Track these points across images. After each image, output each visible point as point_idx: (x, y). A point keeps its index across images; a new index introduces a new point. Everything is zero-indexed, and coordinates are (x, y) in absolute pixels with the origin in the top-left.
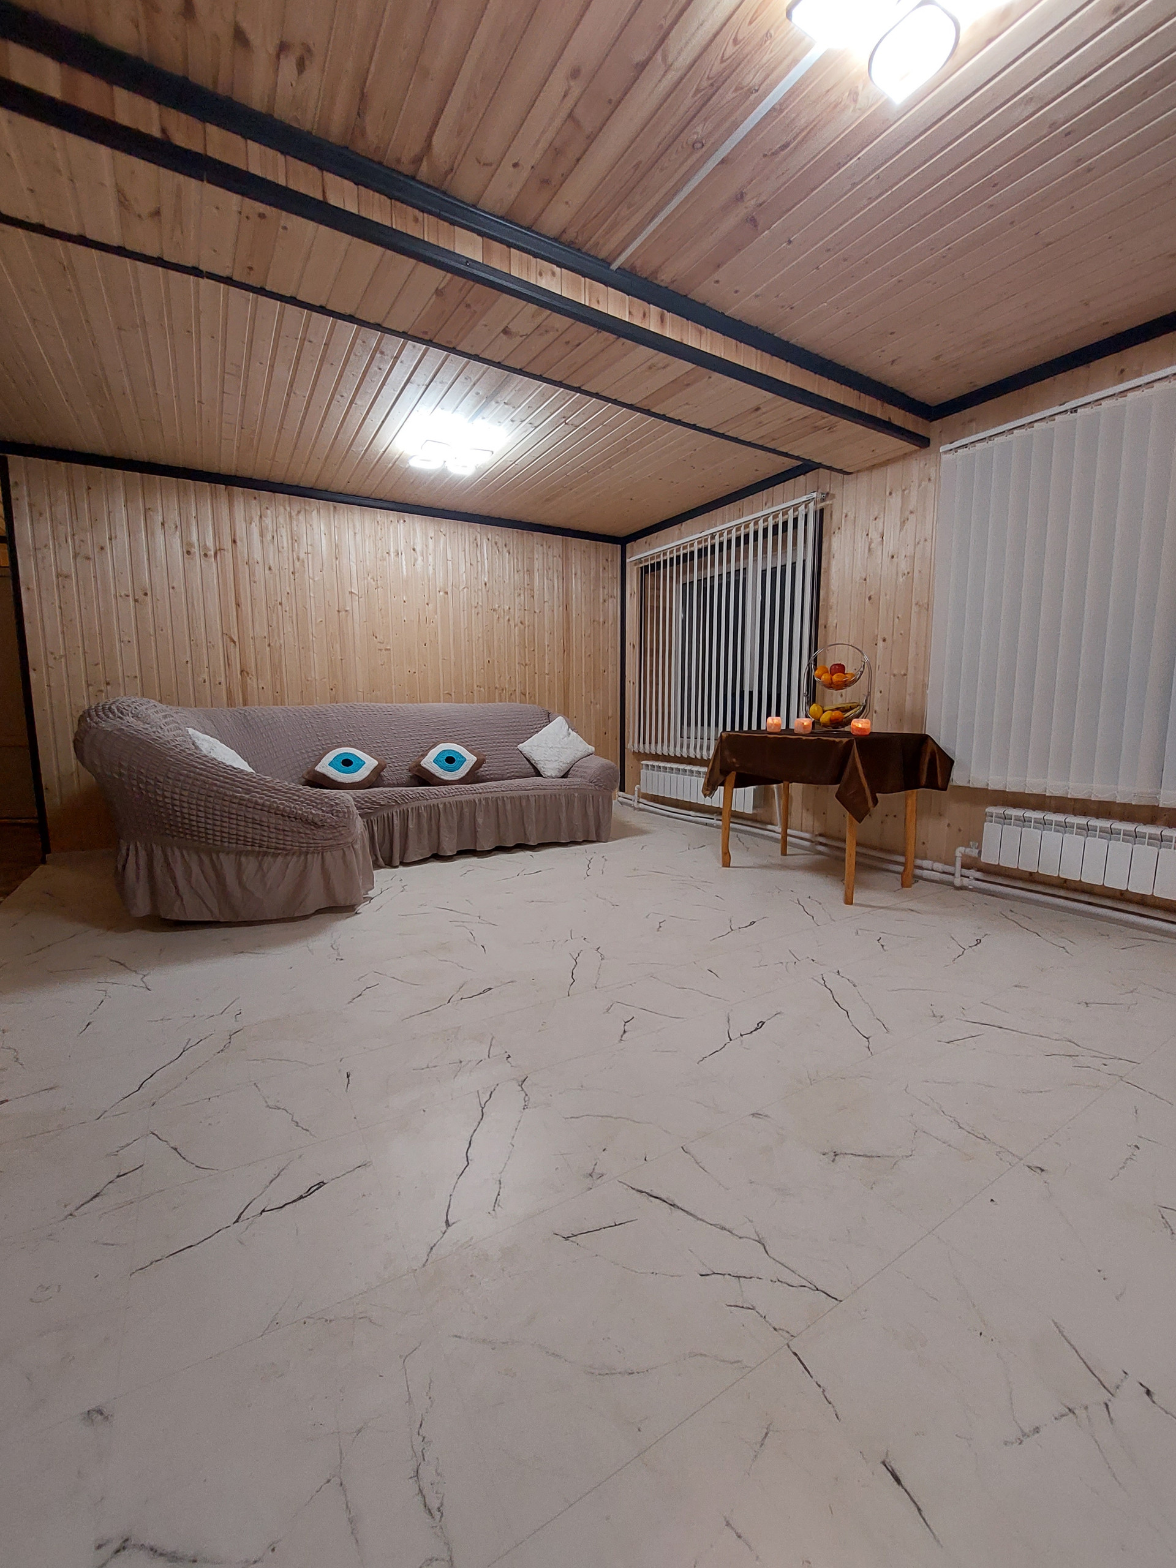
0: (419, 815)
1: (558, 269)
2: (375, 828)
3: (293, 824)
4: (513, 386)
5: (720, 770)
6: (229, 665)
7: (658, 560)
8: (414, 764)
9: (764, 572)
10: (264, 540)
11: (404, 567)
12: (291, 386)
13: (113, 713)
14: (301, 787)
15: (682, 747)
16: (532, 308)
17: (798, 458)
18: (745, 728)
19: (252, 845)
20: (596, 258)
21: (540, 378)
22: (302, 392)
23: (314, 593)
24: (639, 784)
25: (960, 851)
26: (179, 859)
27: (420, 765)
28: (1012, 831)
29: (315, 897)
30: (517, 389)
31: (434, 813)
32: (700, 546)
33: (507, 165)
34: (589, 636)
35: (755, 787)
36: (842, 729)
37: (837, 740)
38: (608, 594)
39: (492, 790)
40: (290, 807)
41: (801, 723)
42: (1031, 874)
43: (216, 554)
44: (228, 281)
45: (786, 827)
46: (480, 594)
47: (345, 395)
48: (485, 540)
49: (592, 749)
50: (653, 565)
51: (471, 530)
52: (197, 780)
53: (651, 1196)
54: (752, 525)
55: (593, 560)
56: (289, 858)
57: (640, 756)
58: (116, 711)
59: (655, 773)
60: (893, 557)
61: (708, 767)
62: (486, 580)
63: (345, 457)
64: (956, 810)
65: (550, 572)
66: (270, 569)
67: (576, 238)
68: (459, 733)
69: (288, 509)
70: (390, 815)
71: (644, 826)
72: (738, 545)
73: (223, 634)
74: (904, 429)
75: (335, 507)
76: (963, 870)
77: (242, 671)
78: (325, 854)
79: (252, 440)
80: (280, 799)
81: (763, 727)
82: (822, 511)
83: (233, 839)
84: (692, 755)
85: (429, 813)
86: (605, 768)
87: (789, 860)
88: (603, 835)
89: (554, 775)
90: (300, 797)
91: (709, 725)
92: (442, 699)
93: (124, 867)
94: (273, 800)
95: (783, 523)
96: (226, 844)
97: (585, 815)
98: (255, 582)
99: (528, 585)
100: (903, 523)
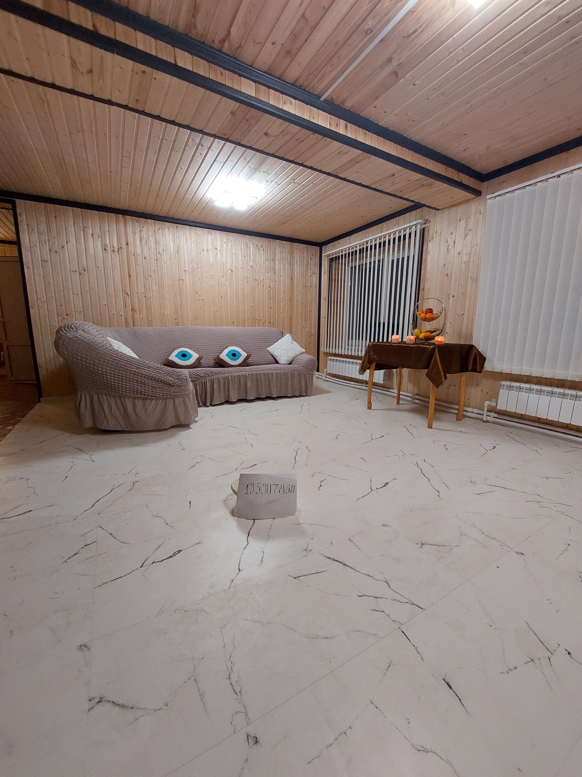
0: (219, 382)
1: (294, 100)
2: (198, 388)
3: (160, 384)
4: (268, 163)
5: (368, 361)
6: (126, 306)
7: (339, 255)
8: (216, 357)
9: (393, 261)
10: (142, 243)
11: (211, 257)
12: (156, 163)
13: (72, 329)
14: (163, 367)
15: (348, 350)
16: (280, 121)
17: (412, 201)
18: (381, 340)
19: (140, 394)
20: (313, 94)
21: (283, 159)
22: (161, 166)
23: (167, 271)
24: (326, 368)
25: (487, 403)
26: (106, 400)
27: (219, 357)
28: (514, 393)
29: (170, 420)
30: (270, 164)
31: (227, 381)
32: (360, 248)
33: (269, 45)
34: (303, 294)
35: (384, 370)
36: (430, 342)
37: (428, 347)
38: (312, 272)
39: (255, 370)
40: (158, 376)
41: (409, 338)
42: (522, 415)
43: (118, 250)
44: (126, 107)
45: (399, 390)
46: (249, 272)
47: (183, 168)
48: (251, 244)
49: (304, 350)
50: (336, 257)
51: (244, 238)
52: (114, 362)
53: (335, 560)
54: (387, 236)
55: (305, 254)
56: (158, 401)
57: (327, 354)
58: (74, 328)
59: (335, 363)
60: (459, 253)
61: (361, 360)
62: (252, 264)
63: (182, 201)
64: (486, 384)
65: (284, 260)
66: (145, 258)
67: (303, 83)
68: (238, 341)
69: (154, 227)
70: (205, 381)
71: (328, 389)
72: (380, 247)
73: (123, 290)
74: (468, 186)
75: (177, 227)
76: (488, 413)
77: (132, 310)
78: (175, 399)
79: (136, 191)
80: (153, 372)
81: (390, 340)
82: (424, 229)
83: (131, 391)
84: (353, 354)
85: (224, 380)
86: (310, 360)
87: (400, 406)
88: (309, 393)
89: (285, 363)
90: (163, 371)
91: (362, 339)
92: (230, 325)
93: (80, 404)
94: (150, 372)
95: (404, 235)
96: (128, 394)
97: (300, 383)
98: (138, 265)
99: (273, 267)
100: (466, 236)
